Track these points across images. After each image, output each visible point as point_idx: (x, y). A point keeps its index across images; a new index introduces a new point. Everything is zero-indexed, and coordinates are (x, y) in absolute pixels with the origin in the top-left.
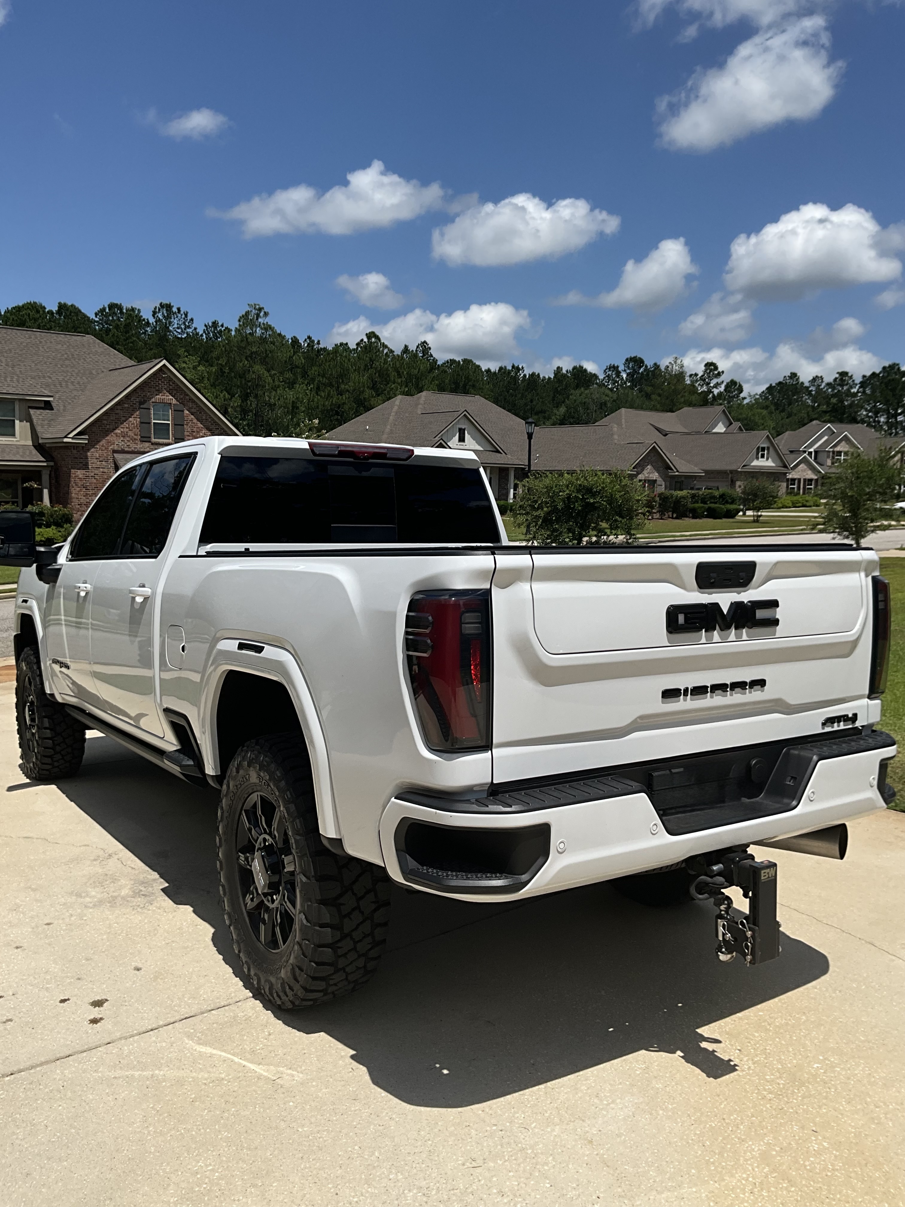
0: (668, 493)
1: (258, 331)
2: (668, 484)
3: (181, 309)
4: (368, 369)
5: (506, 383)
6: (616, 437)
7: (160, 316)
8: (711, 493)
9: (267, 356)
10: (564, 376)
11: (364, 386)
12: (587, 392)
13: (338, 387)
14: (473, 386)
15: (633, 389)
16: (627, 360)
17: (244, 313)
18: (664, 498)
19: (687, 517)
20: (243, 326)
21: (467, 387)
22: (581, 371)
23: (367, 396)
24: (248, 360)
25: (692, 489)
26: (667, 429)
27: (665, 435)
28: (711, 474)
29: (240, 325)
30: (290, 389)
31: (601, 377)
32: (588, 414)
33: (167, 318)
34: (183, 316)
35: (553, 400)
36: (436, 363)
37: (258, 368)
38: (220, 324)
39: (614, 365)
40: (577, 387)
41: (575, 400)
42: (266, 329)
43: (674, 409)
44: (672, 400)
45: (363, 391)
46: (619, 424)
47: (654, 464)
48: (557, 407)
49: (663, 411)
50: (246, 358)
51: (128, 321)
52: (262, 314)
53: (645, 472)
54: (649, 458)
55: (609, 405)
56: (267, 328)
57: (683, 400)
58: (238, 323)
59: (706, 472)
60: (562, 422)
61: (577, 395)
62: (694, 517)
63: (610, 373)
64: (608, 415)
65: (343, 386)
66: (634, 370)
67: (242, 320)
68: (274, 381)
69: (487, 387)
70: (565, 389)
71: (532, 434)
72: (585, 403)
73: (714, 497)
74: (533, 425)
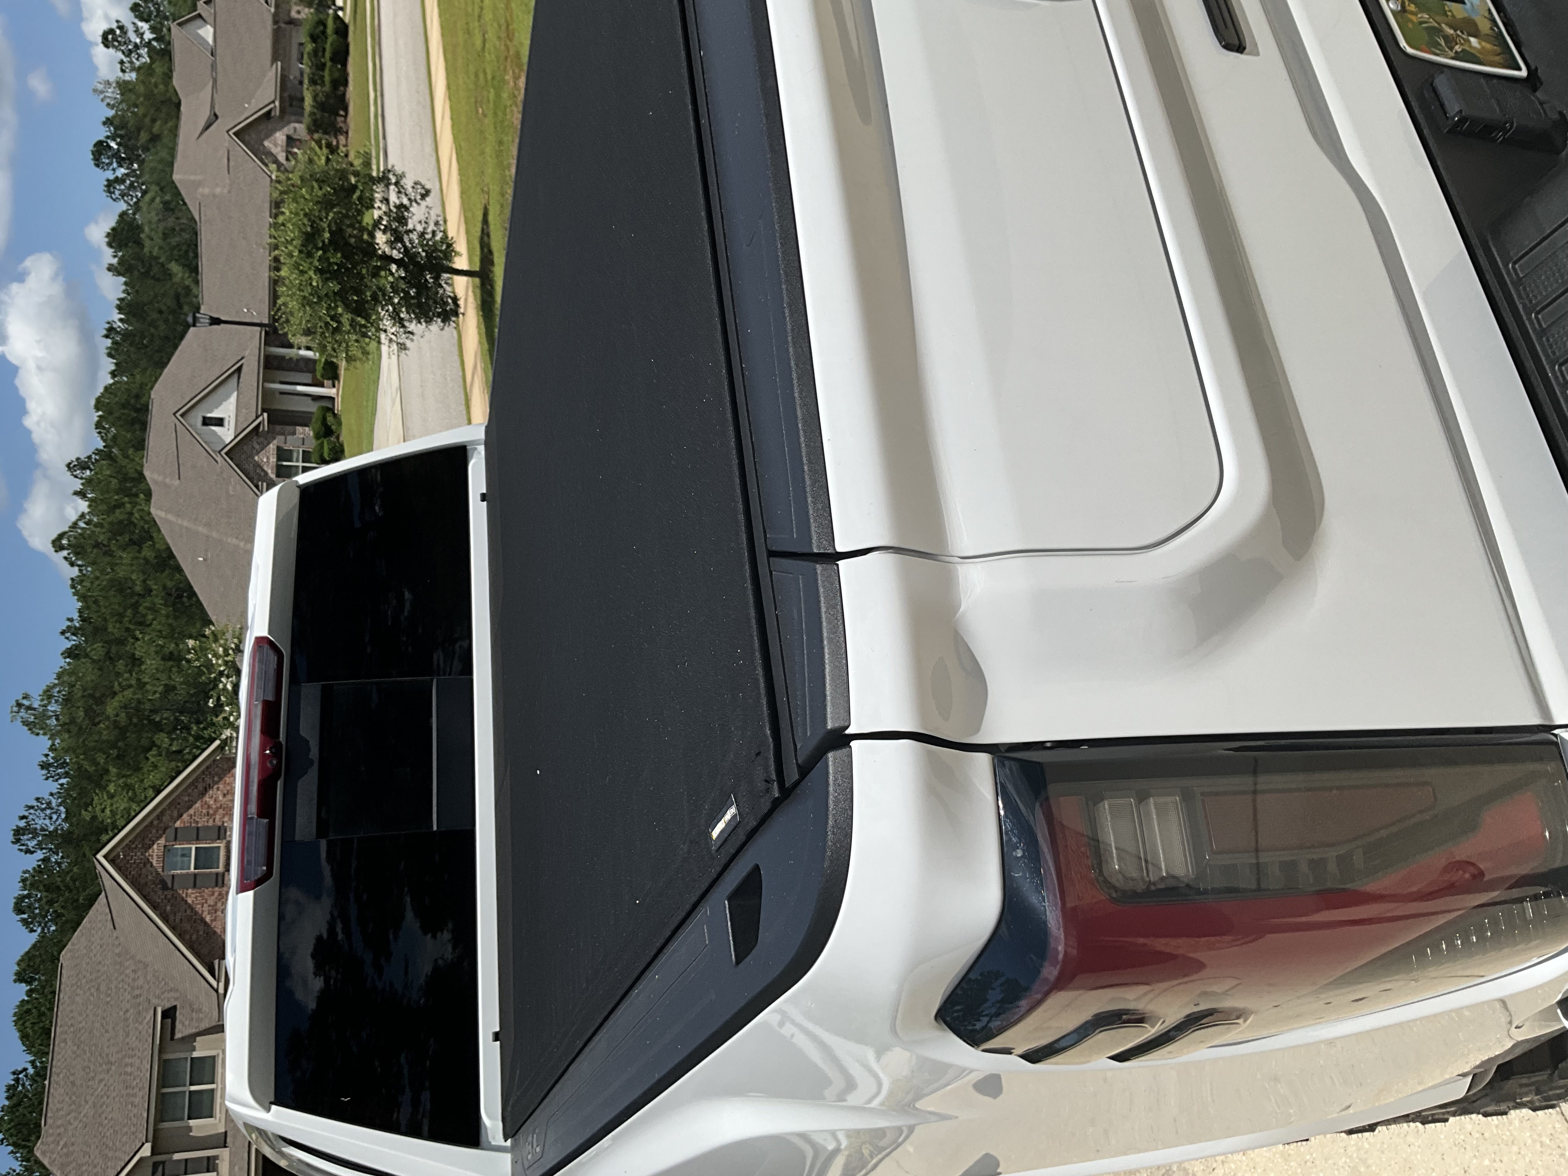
0: (307, 119)
1: (53, 709)
2: (293, 118)
3: (21, 815)
4: (110, 550)
5: (132, 349)
6: (218, 190)
7: (32, 844)
8: (309, 54)
9: (91, 696)
10: (121, 262)
11: (137, 558)
12: (146, 229)
13: (139, 595)
14: (137, 397)
15: (144, 160)
16: (97, 165)
17: (26, 728)
18: (315, 127)
19: (344, 94)
20: (45, 728)
21: (138, 406)
22: (114, 236)
23: (153, 555)
24: (99, 723)
25: (301, 83)
26: (206, 114)
27: (216, 116)
28: (277, 54)
29: (45, 734)
30: (142, 663)
31: (122, 206)
32: (182, 230)
33: (34, 833)
34: (32, 811)
35: (158, 280)
36: (101, 451)
37: (111, 707)
38: (45, 759)
39: (106, 186)
40: (139, 244)
41: (160, 248)
42: (50, 697)
43: (177, 101)
44: (163, 102)
45: (145, 559)
46: (199, 184)
47: (263, 136)
48: (170, 275)
49: (178, 117)
50: (95, 725)
51: (41, 888)
52: (26, 702)
53: (274, 150)
54: (252, 142)
55: (167, 197)
56: (48, 695)
57: (161, 87)
58: (41, 737)
59: (274, 59)
60: (194, 269)
61: (152, 246)
62: (346, 84)
63: (117, 192)
64: (183, 200)
65: (138, 589)
66: (113, 156)
67: (38, 731)
68: (130, 686)
69: (138, 377)
70: (143, 262)
71: (211, 318)
72: (164, 234)
73: (315, 52)
74: (198, 315)
